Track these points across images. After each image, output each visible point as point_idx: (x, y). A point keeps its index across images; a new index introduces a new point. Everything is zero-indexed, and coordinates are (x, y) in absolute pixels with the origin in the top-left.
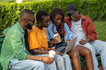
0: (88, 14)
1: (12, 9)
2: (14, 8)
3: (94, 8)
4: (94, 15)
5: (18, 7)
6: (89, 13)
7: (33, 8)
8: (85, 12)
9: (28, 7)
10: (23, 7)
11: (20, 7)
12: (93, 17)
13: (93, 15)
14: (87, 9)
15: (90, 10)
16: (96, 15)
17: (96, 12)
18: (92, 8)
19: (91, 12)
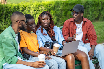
0: (89, 14)
1: (15, 10)
2: (16, 9)
3: (96, 8)
4: (96, 15)
5: (21, 8)
6: (91, 13)
7: (35, 9)
8: (86, 12)
9: (30, 8)
10: (26, 8)
11: (22, 8)
12: (94, 17)
13: (94, 15)
14: (88, 9)
15: (91, 10)
16: (97, 15)
17: (97, 12)
18: (93, 8)
19: (92, 12)
